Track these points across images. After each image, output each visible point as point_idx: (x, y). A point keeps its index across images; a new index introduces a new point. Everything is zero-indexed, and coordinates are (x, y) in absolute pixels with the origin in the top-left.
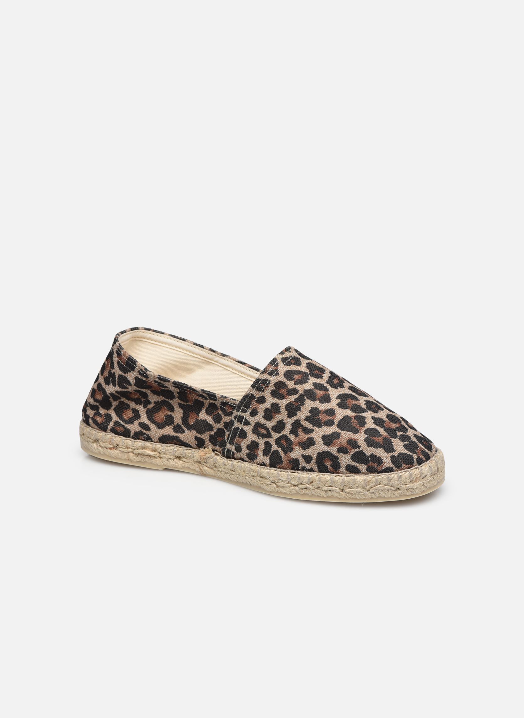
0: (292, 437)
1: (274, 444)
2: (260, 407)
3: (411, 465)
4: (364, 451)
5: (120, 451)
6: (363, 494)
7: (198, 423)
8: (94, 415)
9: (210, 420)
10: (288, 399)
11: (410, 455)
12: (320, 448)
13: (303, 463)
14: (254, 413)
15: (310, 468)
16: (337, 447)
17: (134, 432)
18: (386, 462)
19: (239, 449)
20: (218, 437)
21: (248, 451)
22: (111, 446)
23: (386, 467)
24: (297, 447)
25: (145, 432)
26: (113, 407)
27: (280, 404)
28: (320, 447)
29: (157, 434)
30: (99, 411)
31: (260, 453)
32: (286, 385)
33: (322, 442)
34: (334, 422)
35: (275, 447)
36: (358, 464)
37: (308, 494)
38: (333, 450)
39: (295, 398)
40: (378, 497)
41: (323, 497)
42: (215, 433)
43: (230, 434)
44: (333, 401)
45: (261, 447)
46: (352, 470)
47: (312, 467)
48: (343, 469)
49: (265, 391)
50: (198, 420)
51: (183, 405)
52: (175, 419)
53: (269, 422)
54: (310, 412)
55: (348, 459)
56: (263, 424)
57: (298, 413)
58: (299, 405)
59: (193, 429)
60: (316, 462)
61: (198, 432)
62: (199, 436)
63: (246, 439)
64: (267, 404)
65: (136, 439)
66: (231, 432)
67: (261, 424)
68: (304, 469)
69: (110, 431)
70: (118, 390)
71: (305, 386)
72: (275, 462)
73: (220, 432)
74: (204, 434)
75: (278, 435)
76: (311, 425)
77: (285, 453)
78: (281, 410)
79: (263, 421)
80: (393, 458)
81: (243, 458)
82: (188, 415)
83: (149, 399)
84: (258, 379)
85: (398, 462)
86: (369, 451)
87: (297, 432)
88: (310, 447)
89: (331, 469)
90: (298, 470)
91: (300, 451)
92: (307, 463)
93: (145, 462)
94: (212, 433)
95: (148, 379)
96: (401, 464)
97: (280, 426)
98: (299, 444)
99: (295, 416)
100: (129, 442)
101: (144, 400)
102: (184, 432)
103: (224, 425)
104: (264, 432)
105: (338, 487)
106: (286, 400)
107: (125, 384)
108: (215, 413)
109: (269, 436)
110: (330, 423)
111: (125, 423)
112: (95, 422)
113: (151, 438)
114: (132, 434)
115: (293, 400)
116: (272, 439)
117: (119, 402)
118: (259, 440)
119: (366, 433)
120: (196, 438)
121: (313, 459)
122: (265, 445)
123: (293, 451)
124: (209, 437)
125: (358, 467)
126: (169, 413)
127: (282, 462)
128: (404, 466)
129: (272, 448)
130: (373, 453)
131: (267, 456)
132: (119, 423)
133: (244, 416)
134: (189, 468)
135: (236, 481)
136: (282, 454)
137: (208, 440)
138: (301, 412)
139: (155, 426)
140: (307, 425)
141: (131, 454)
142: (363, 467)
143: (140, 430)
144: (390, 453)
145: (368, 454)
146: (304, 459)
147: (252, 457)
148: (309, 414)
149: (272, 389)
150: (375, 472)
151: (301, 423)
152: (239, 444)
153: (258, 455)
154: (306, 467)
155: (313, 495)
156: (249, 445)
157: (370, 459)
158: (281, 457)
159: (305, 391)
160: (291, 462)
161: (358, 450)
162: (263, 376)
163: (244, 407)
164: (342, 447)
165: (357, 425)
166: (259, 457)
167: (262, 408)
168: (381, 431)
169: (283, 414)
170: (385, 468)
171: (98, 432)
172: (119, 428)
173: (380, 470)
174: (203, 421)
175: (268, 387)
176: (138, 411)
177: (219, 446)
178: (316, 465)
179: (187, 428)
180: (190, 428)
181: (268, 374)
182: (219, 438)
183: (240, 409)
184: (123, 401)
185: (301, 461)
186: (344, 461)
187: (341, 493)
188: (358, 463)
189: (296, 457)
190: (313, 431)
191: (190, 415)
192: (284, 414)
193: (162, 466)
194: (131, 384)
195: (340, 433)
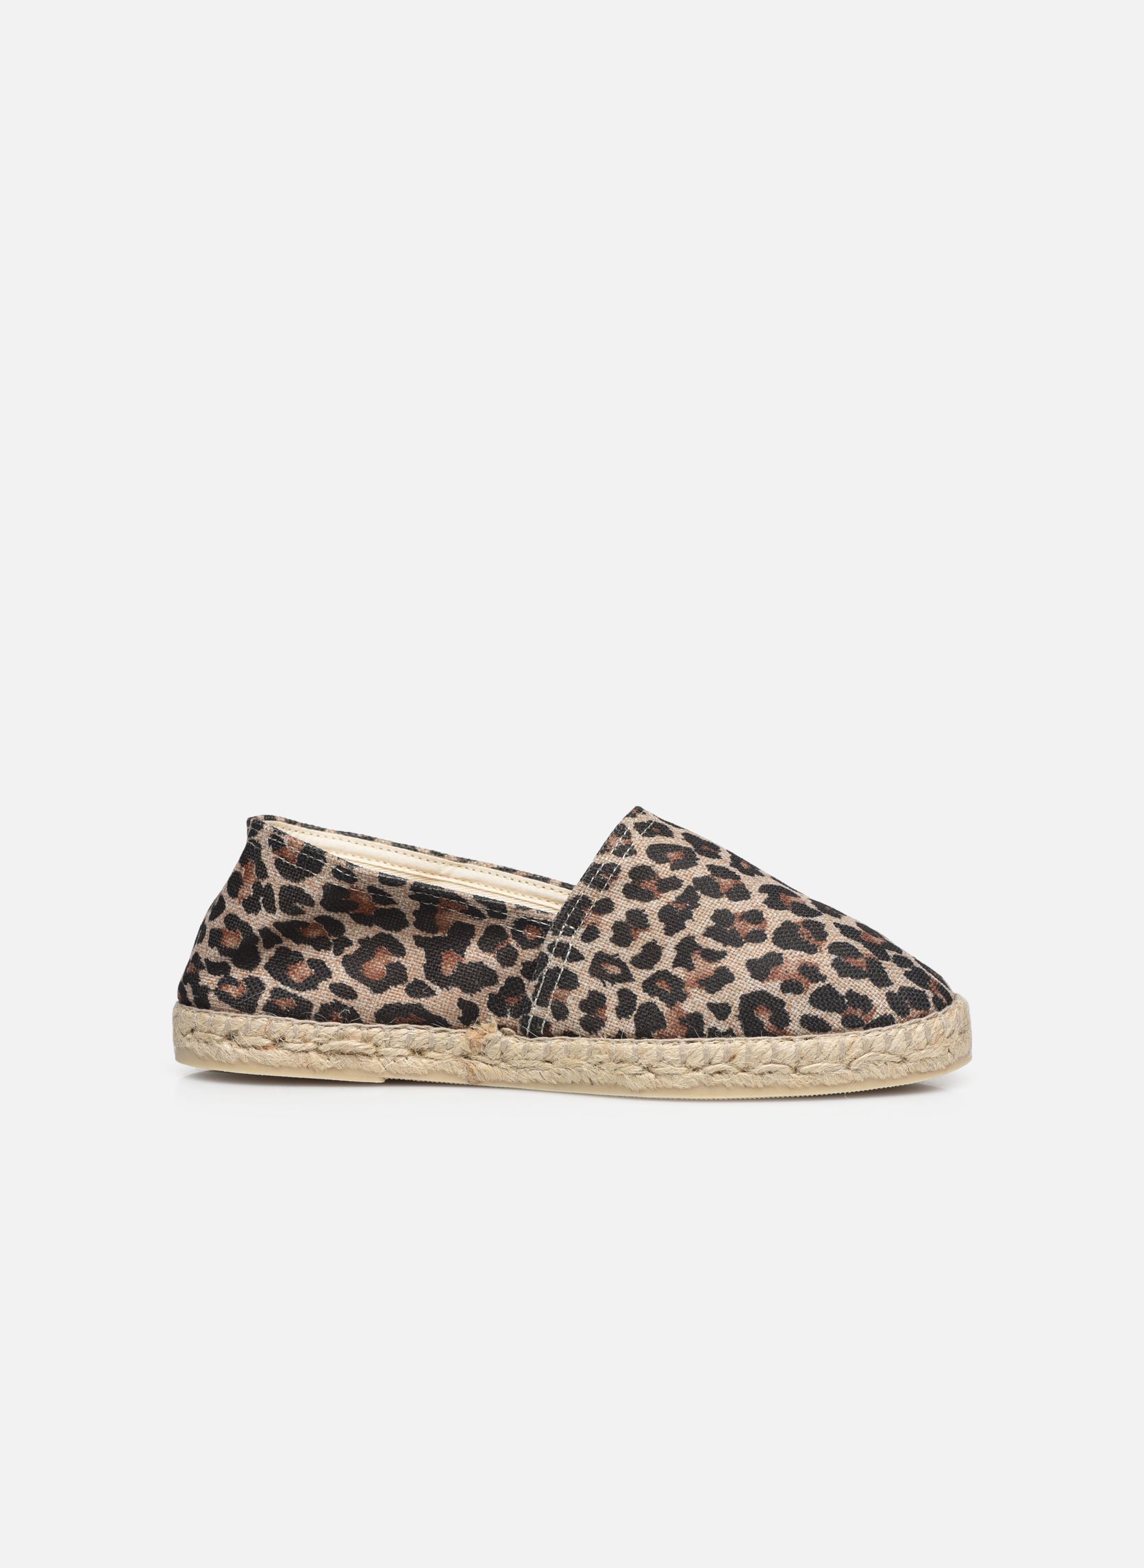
0: (680, 972)
1: (641, 992)
2: (602, 921)
3: (925, 1009)
4: (833, 987)
5: (289, 1050)
6: (837, 1073)
7: (466, 972)
8: (218, 984)
9: (490, 961)
10: (662, 899)
11: (920, 991)
12: (745, 987)
13: (711, 1021)
14: (591, 935)
15: (727, 1028)
16: (779, 981)
17: (319, 1005)
18: (879, 1006)
19: (560, 1012)
20: (508, 996)
21: (583, 1014)
22: (267, 1042)
23: (881, 1016)
24: (695, 990)
25: (344, 1001)
26: (264, 962)
27: (646, 910)
28: (745, 984)
29: (371, 1004)
30: (231, 974)
31: (610, 1015)
32: (653, 872)
33: (749, 973)
34: (766, 935)
35: (643, 998)
36: (825, 1013)
37: (725, 1086)
38: (773, 987)
39: (677, 895)
40: (866, 1080)
41: (757, 1088)
42: (502, 989)
43: (539, 985)
44: (754, 896)
45: (611, 1002)
46: (815, 1026)
47: (732, 1027)
48: (794, 1025)
49: (611, 888)
50: (464, 964)
51: (426, 939)
52: (410, 971)
53: (625, 949)
54: (714, 918)
55: (804, 1004)
56: (611, 954)
57: (688, 923)
58: (688, 908)
59: (453, 985)
60: (738, 1016)
61: (465, 990)
62: (467, 997)
63: (578, 988)
64: (619, 914)
65: (325, 1021)
66: (540, 980)
67: (607, 955)
68: (713, 1033)
69: (264, 1010)
70: (281, 920)
71: (693, 871)
72: (649, 1026)
73: (514, 986)
74: (478, 992)
75: (646, 972)
76: (720, 944)
77: (671, 1003)
78: (649, 922)
79: (612, 949)
80: (890, 996)
81: (571, 1030)
82: (439, 959)
83: (347, 936)
84: (594, 866)
85: (902, 1004)
86: (843, 985)
87: (691, 962)
88: (723, 986)
89: (771, 1027)
90: (702, 1035)
91: (703, 996)
92: (720, 1019)
93: (346, 1069)
94: (496, 989)
95: (355, 885)
96: (908, 1009)
97: (651, 953)
98: (699, 983)
99: (681, 931)
100: (308, 1027)
101: (335, 938)
102: (433, 993)
103: (521, 968)
104: (614, 970)
105: (787, 1063)
106: (657, 900)
107: (298, 904)
108: (502, 946)
109: (626, 977)
110: (758, 937)
111: (297, 990)
112: (224, 997)
113: (358, 1014)
114: (315, 1010)
115: (674, 900)
116: (635, 983)
117: (277, 949)
118: (604, 988)
119: (831, 952)
120: (461, 1003)
121: (732, 1009)
122: (620, 996)
123: (688, 999)
124: (488, 999)
125: (825, 1019)
126: (395, 959)
127: (665, 1024)
128: (913, 1012)
129: (637, 1001)
130: (851, 990)
131: (629, 1018)
132: (282, 991)
133: (568, 944)
134: (443, 1072)
135: (555, 1083)
136: (663, 1008)
137: (485, 1005)
138: (694, 920)
139: (366, 987)
140: (711, 944)
141: (313, 1055)
142: (834, 1019)
143: (334, 1000)
144: (883, 988)
145: (842, 992)
146: (712, 1011)
147: (592, 1026)
148: (712, 924)
149: (626, 882)
150: (858, 1026)
151: (698, 942)
152: (561, 1001)
153: (606, 1020)
154: (719, 1028)
155: (735, 1086)
156: (585, 1000)
157: (846, 1001)
158: (661, 1014)
159: (695, 880)
160: (685, 1022)
161: (822, 984)
162: (603, 858)
163: (567, 924)
164: (790, 981)
165: (811, 938)
166: (609, 1023)
167: (606, 922)
168: (859, 946)
169: (654, 929)
170: (878, 1018)
171: (235, 1016)
172: (283, 1002)
173: (870, 1021)
174: (476, 964)
175: (616, 879)
176: (323, 963)
177: (513, 1015)
178: (738, 1022)
179: (438, 985)
180: (444, 983)
181: (615, 853)
182: (511, 998)
183: (560, 929)
184: (285, 946)
185: (708, 1016)
186: (795, 1008)
187: (794, 1075)
188: (824, 1010)
189: (695, 1009)
190: (726, 954)
191: (443, 957)
192: (657, 929)
193: (382, 1074)
194: (313, 901)
195: (781, 954)
